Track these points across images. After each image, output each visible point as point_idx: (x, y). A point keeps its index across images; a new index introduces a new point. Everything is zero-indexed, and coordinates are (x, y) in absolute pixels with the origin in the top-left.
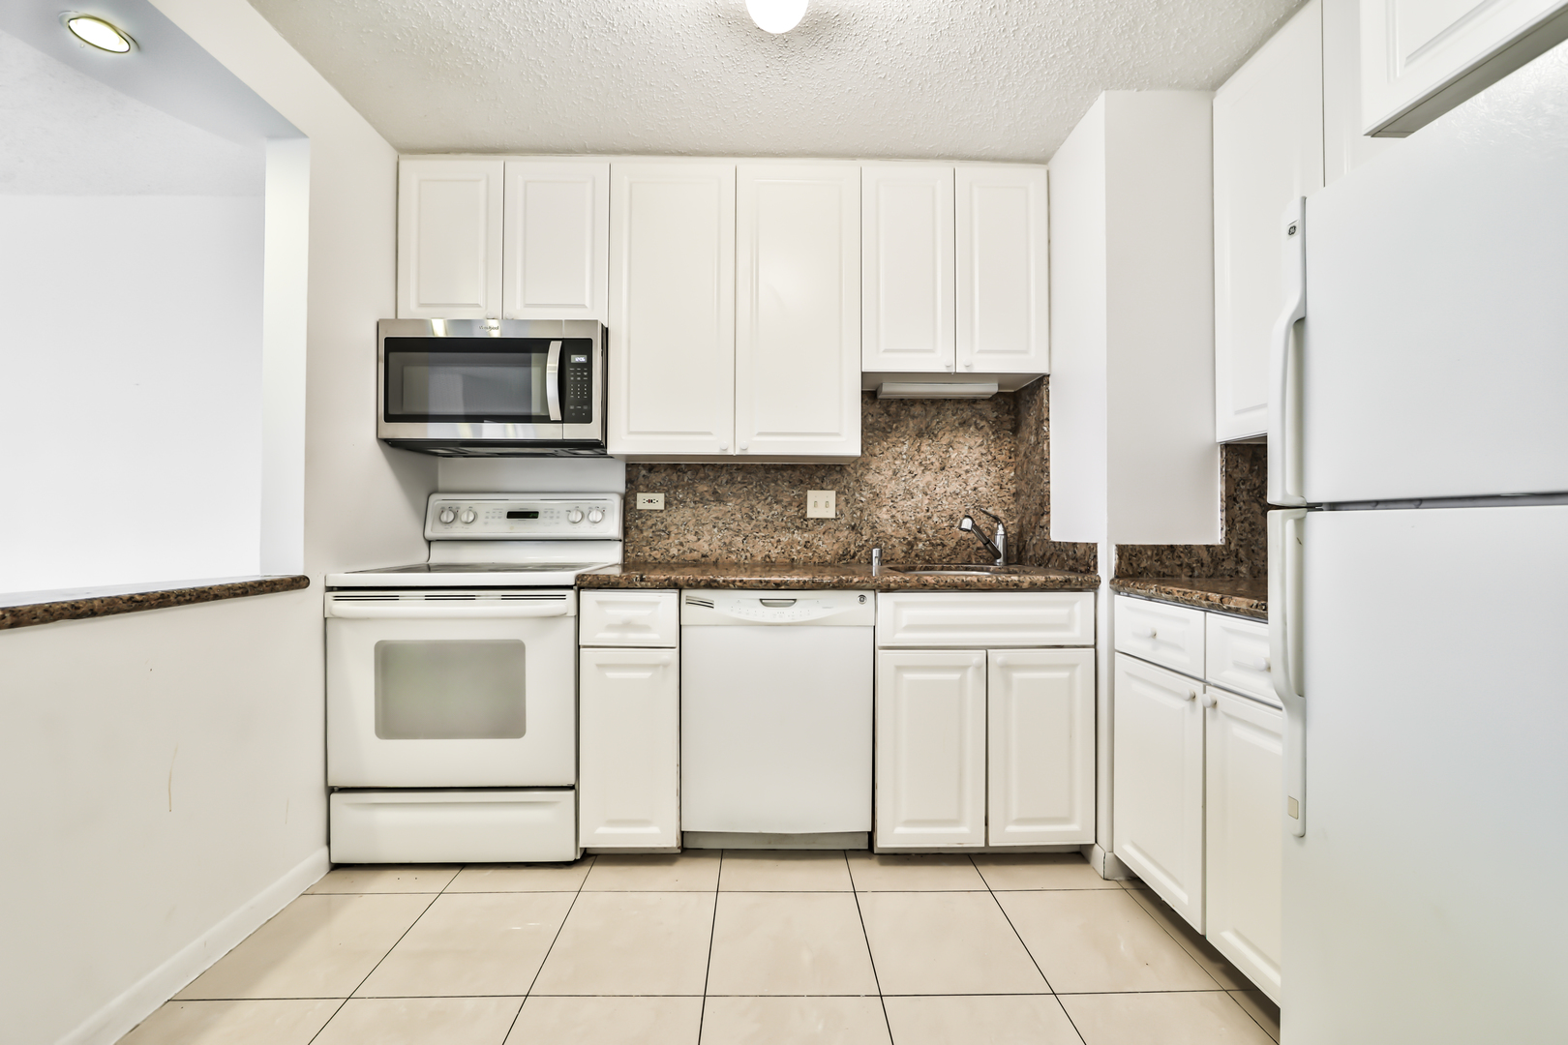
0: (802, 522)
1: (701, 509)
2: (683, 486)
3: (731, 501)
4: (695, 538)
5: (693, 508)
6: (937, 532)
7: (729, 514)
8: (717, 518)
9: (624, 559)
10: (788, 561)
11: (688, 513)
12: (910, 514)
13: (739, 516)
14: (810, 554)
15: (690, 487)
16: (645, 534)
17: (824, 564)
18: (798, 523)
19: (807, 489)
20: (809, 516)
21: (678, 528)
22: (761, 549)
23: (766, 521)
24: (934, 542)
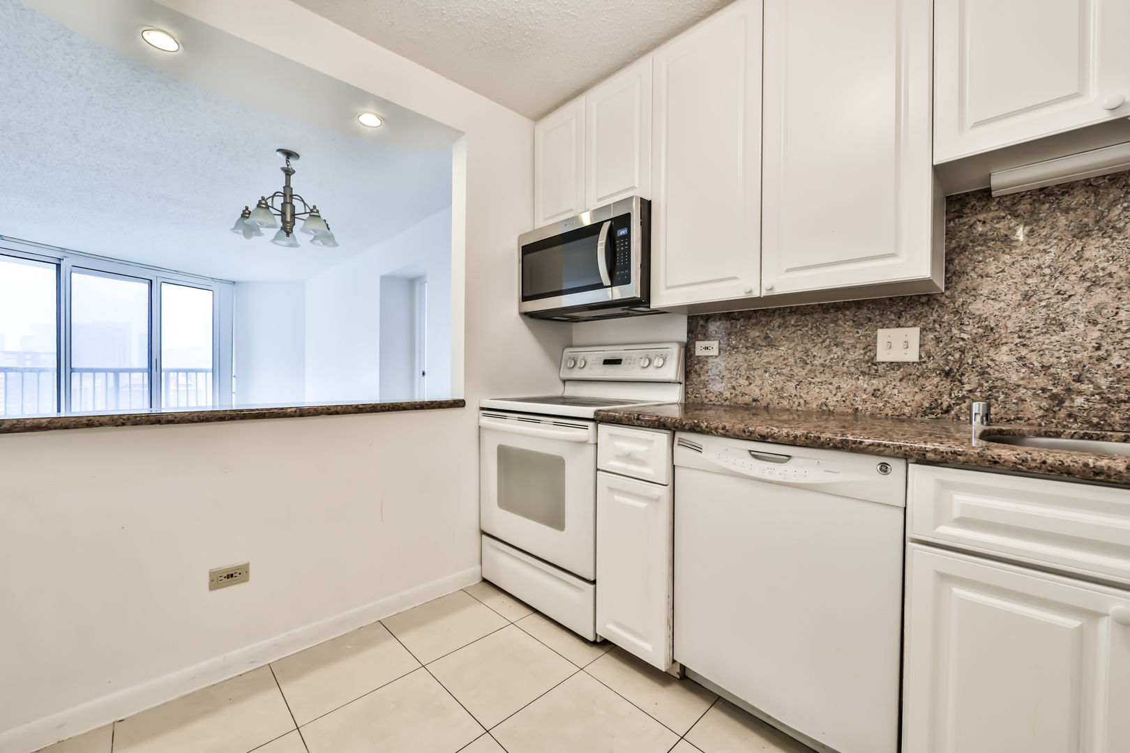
0: (871, 367)
1: (753, 355)
2: (736, 333)
3: (784, 345)
4: (747, 383)
5: (745, 353)
6: (1119, 381)
7: (782, 358)
8: (769, 363)
9: (686, 399)
10: (850, 411)
11: (740, 358)
12: (1056, 354)
13: (791, 360)
14: (881, 405)
15: (742, 333)
16: (702, 378)
17: (899, 419)
18: (864, 367)
19: (877, 328)
20: (879, 358)
21: (730, 373)
22: (816, 395)
23: (822, 365)
24: (1113, 397)
